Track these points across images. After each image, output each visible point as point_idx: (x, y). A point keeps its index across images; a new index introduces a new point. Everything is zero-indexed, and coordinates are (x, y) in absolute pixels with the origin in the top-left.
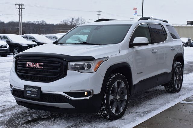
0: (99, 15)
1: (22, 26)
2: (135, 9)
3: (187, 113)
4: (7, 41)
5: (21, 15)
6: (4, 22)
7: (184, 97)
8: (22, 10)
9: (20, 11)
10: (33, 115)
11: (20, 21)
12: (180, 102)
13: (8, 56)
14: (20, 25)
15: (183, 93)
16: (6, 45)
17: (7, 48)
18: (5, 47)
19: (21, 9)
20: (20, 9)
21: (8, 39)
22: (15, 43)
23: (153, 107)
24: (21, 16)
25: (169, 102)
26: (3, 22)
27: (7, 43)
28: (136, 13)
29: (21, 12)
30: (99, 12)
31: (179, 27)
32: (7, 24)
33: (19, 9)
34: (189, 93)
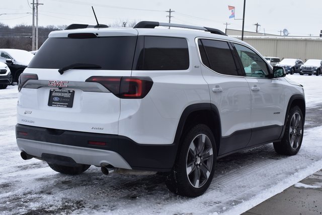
0: (170, 17)
1: (38, 35)
2: (231, 8)
3: (304, 207)
4: (7, 61)
5: (35, 14)
6: (8, 27)
7: (303, 175)
8: (38, 7)
9: (34, 9)
10: (31, 203)
11: (33, 24)
12: (294, 185)
13: (8, 87)
14: (34, 32)
15: (302, 166)
16: (5, 69)
17: (6, 74)
18: (4, 72)
19: (37, 4)
20: (35, 5)
21: (9, 58)
22: (21, 65)
23: (246, 192)
24: (37, 16)
25: (276, 184)
26: (6, 25)
27: (6, 65)
28: (233, 16)
29: (37, 9)
30: (170, 12)
31: (306, 40)
32: (13, 29)
33: (33, 5)
34: (312, 166)
